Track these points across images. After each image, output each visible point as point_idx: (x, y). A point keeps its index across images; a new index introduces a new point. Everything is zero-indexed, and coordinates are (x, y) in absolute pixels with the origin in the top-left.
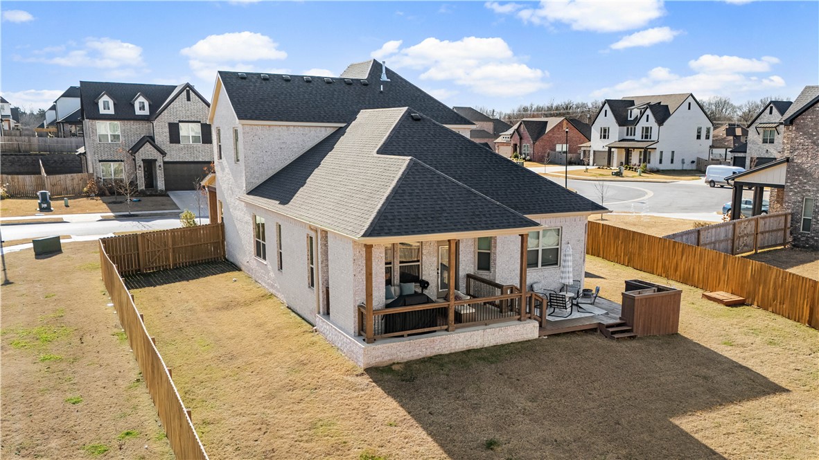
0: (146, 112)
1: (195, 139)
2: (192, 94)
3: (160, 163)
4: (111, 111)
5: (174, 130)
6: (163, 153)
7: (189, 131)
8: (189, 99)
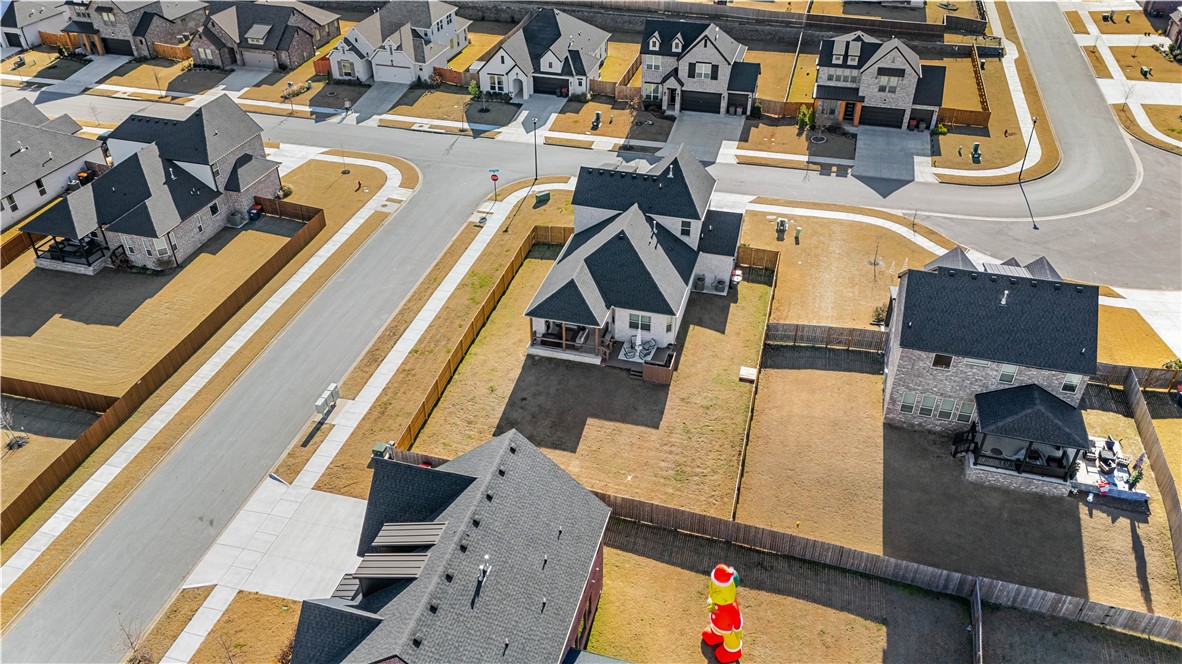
0: (679, 50)
1: (706, 76)
2: (708, 42)
3: (678, 92)
4: (657, 49)
5: (692, 67)
6: (682, 84)
7: (703, 69)
8: (705, 46)
